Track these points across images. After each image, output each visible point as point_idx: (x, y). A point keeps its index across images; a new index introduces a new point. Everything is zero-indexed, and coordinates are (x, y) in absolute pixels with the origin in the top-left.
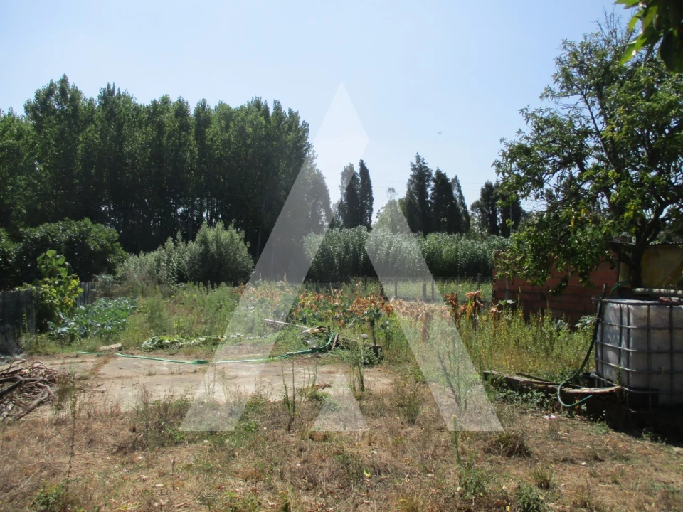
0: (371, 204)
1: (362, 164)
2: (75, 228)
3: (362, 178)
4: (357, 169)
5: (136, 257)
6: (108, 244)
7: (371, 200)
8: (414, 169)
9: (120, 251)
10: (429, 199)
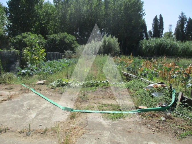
0: (163, 31)
1: (161, 16)
2: (62, 35)
3: (160, 21)
4: (158, 18)
5: (82, 46)
6: (72, 41)
7: (163, 29)
8: (180, 18)
9: (77, 44)
10: (185, 29)
